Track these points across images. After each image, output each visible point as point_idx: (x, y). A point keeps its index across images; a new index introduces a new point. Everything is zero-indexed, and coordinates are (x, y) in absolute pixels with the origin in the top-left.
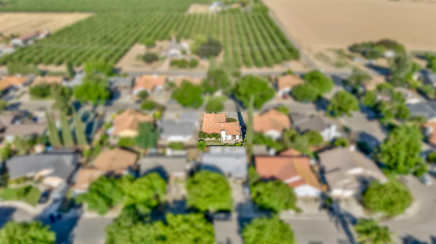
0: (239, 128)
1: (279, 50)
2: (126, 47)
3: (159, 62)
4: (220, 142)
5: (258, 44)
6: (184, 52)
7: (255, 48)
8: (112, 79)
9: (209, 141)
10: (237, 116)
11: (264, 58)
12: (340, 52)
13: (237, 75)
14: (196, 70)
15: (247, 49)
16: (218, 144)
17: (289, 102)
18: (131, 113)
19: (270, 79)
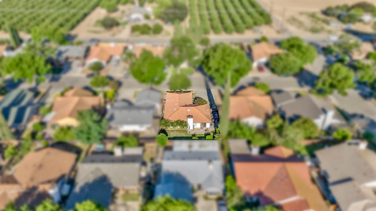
0: (209, 111)
1: (249, 14)
2: (86, 10)
3: (120, 27)
4: (186, 131)
5: (226, 8)
6: (147, 17)
7: (223, 11)
8: (63, 48)
9: (172, 131)
10: (207, 94)
11: (234, 22)
12: (312, 16)
13: (205, 42)
14: (160, 37)
15: (214, 13)
16: (184, 135)
17: (266, 75)
18: (75, 94)
19: (242, 47)
